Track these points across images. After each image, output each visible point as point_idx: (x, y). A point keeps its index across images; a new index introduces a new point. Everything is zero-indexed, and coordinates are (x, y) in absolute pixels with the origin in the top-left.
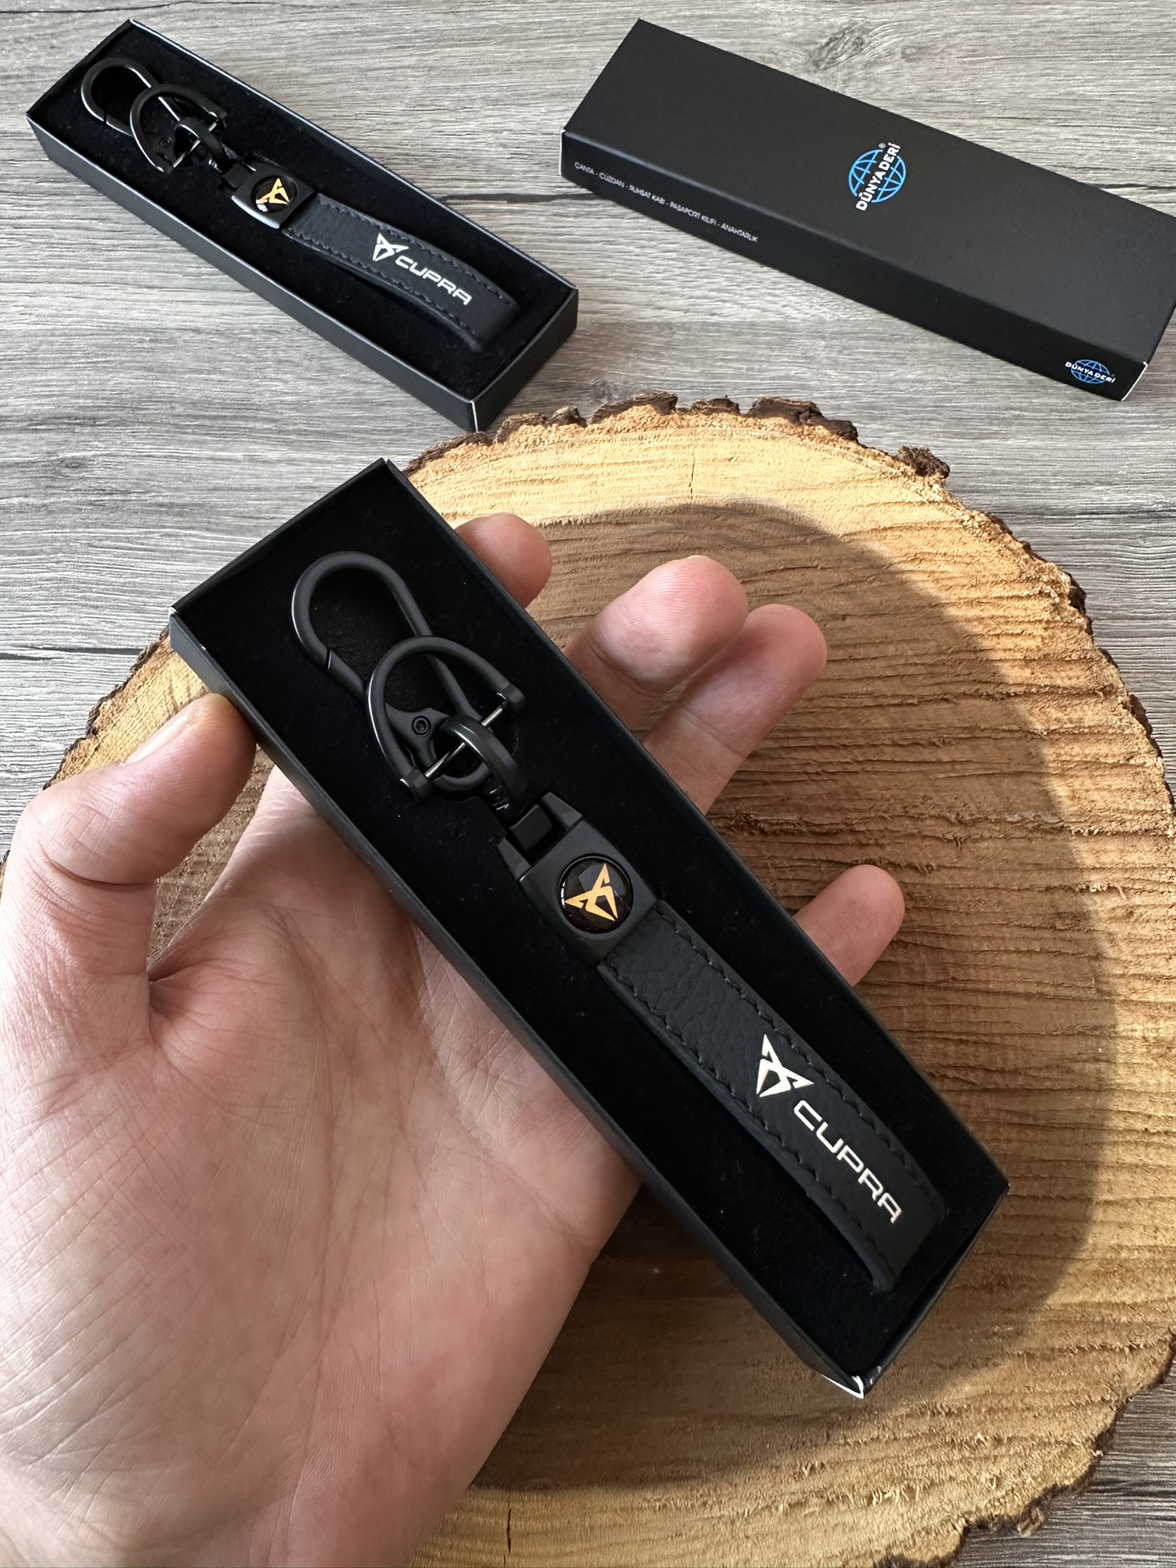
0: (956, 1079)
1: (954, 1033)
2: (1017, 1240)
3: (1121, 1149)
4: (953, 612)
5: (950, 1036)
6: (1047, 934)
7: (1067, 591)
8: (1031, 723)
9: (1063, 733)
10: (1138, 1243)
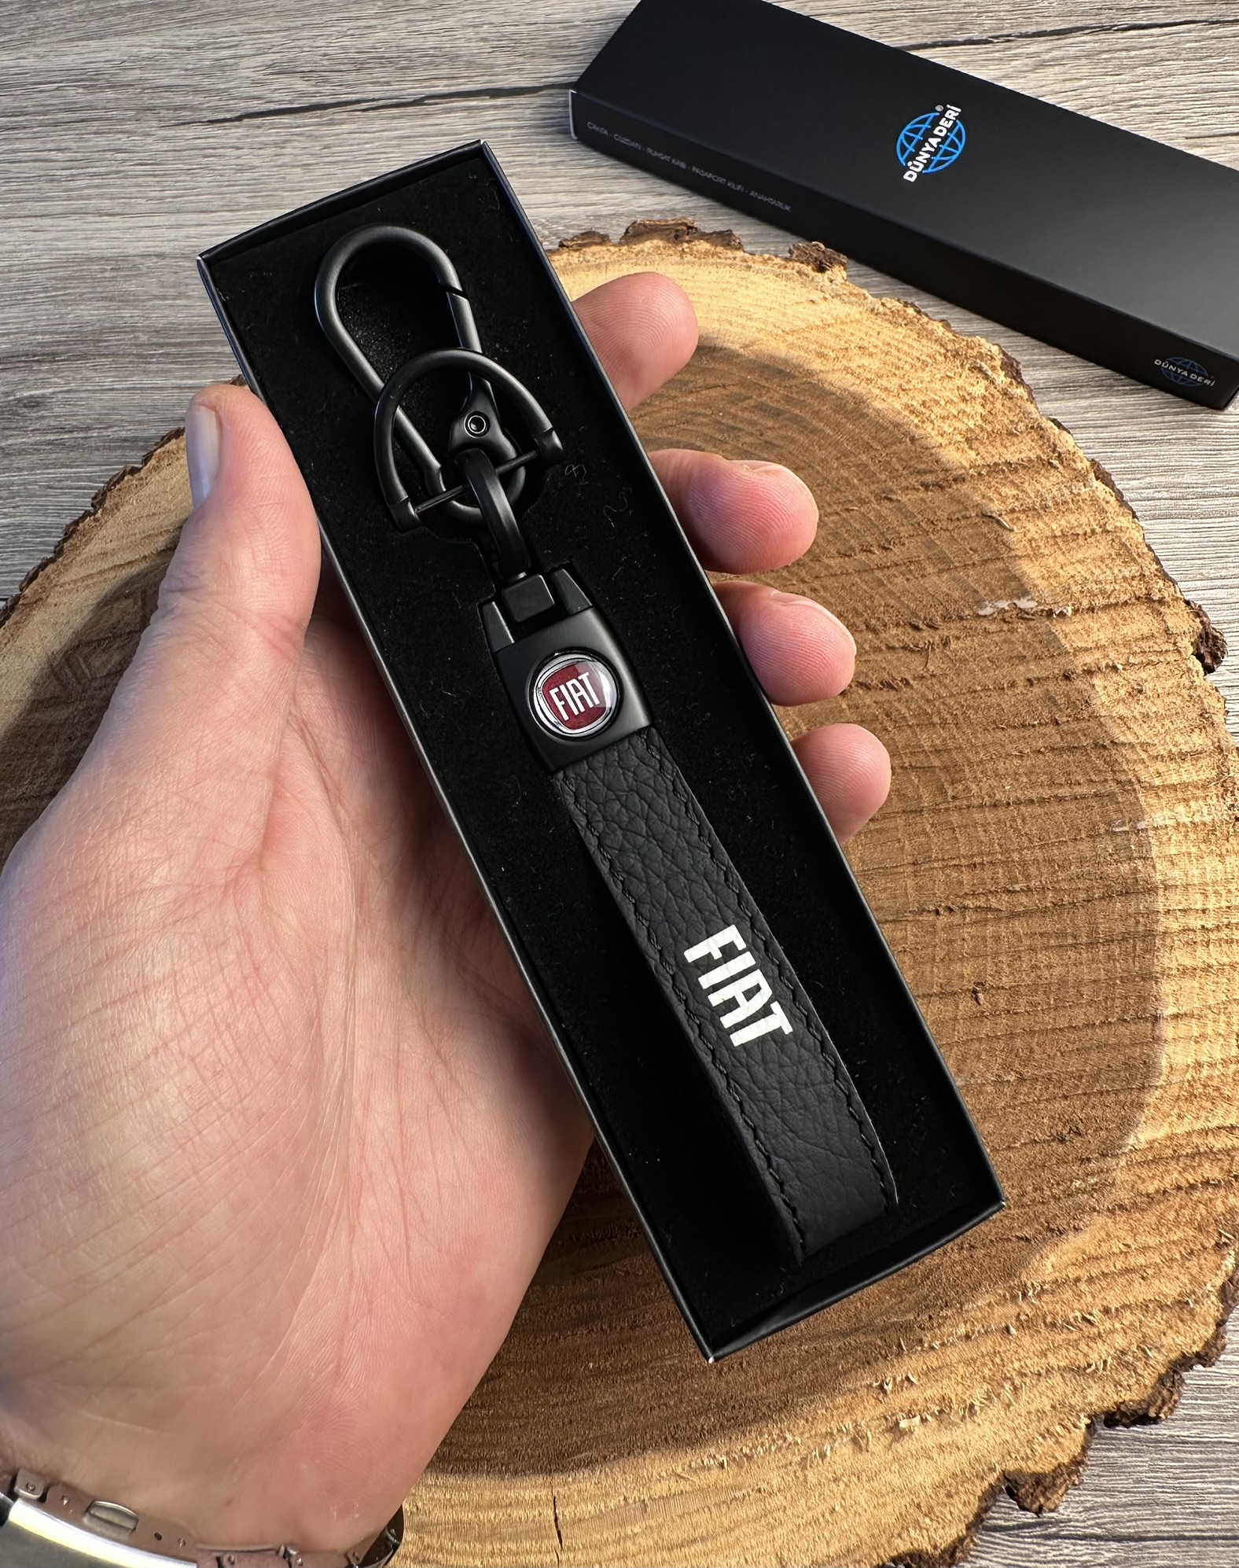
0: (977, 909)
1: (964, 857)
2: (1081, 1077)
3: (1177, 953)
4: (877, 404)
5: (964, 862)
6: (1050, 729)
7: (998, 363)
8: (986, 505)
9: (1024, 511)
10: (1218, 1056)
